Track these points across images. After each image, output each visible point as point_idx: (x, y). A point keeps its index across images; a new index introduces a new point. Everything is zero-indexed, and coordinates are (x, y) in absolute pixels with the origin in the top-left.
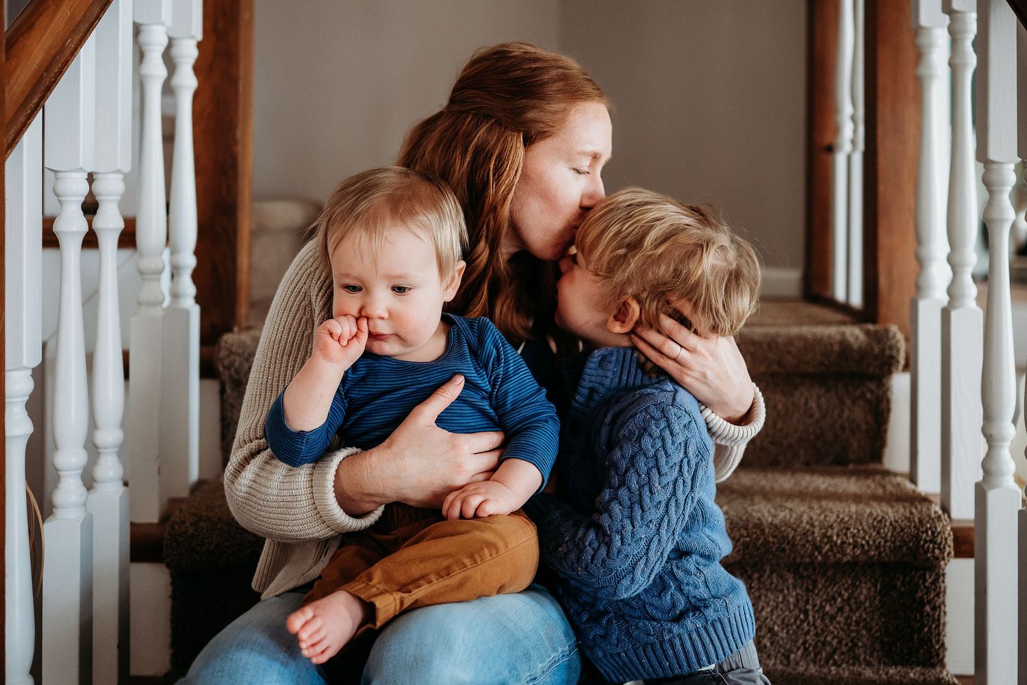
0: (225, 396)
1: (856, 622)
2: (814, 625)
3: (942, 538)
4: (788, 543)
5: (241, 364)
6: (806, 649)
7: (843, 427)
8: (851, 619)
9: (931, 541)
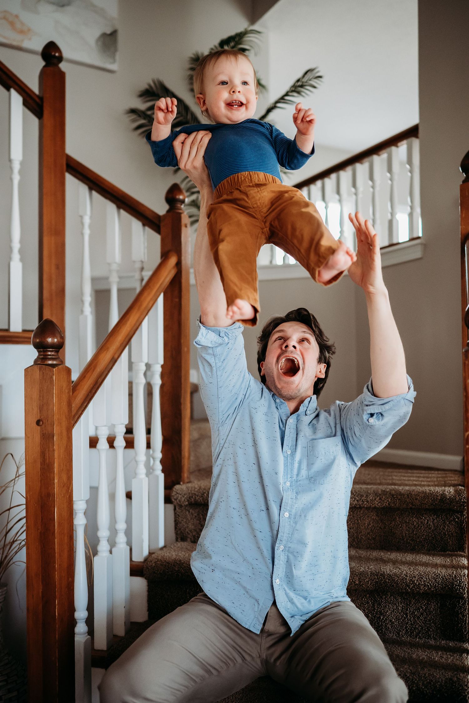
0: (176, 511)
1: (429, 620)
2: (410, 620)
3: (463, 584)
4: (395, 583)
5: (181, 498)
6: (407, 630)
7: (445, 534)
8: (427, 619)
9: (458, 585)
